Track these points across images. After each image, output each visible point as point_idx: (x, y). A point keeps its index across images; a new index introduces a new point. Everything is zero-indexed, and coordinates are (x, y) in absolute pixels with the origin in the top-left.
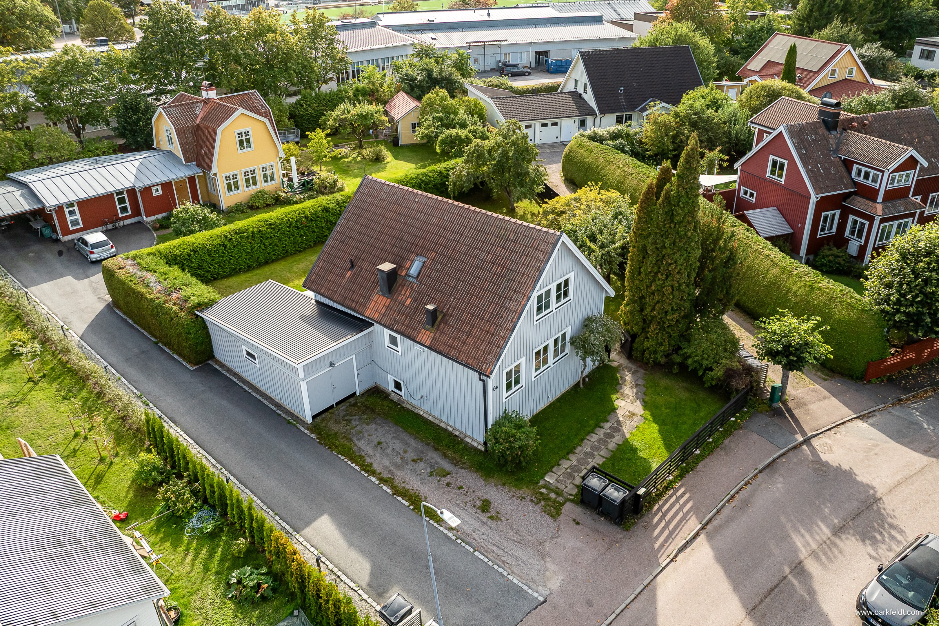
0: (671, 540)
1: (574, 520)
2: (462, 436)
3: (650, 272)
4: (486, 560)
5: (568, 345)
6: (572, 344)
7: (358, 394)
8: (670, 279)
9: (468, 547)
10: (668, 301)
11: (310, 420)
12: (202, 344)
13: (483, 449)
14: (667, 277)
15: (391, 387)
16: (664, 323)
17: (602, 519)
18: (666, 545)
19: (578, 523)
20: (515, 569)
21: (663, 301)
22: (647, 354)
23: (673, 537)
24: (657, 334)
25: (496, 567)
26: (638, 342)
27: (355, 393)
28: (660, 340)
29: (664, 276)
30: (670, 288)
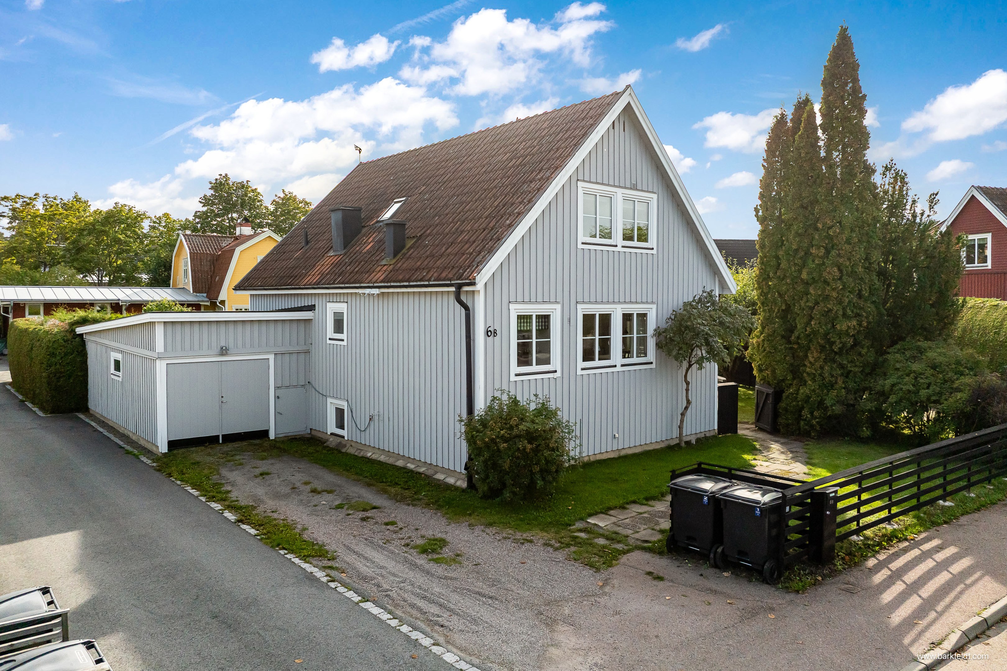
0: (933, 615)
1: (650, 573)
2: (430, 472)
3: (796, 251)
4: (385, 616)
5: (651, 344)
6: (659, 346)
7: (272, 436)
8: (833, 253)
9: (350, 594)
10: (834, 294)
11: (163, 448)
12: (70, 377)
13: (462, 484)
14: (828, 252)
15: (331, 427)
16: (832, 343)
17: (725, 574)
18: (923, 623)
19: (660, 578)
20: (459, 639)
21: (827, 298)
22: (805, 413)
23: (939, 608)
24: (822, 368)
25: (405, 629)
26: (788, 397)
27: (265, 433)
28: (828, 378)
29: (823, 250)
30: (835, 269)
